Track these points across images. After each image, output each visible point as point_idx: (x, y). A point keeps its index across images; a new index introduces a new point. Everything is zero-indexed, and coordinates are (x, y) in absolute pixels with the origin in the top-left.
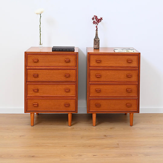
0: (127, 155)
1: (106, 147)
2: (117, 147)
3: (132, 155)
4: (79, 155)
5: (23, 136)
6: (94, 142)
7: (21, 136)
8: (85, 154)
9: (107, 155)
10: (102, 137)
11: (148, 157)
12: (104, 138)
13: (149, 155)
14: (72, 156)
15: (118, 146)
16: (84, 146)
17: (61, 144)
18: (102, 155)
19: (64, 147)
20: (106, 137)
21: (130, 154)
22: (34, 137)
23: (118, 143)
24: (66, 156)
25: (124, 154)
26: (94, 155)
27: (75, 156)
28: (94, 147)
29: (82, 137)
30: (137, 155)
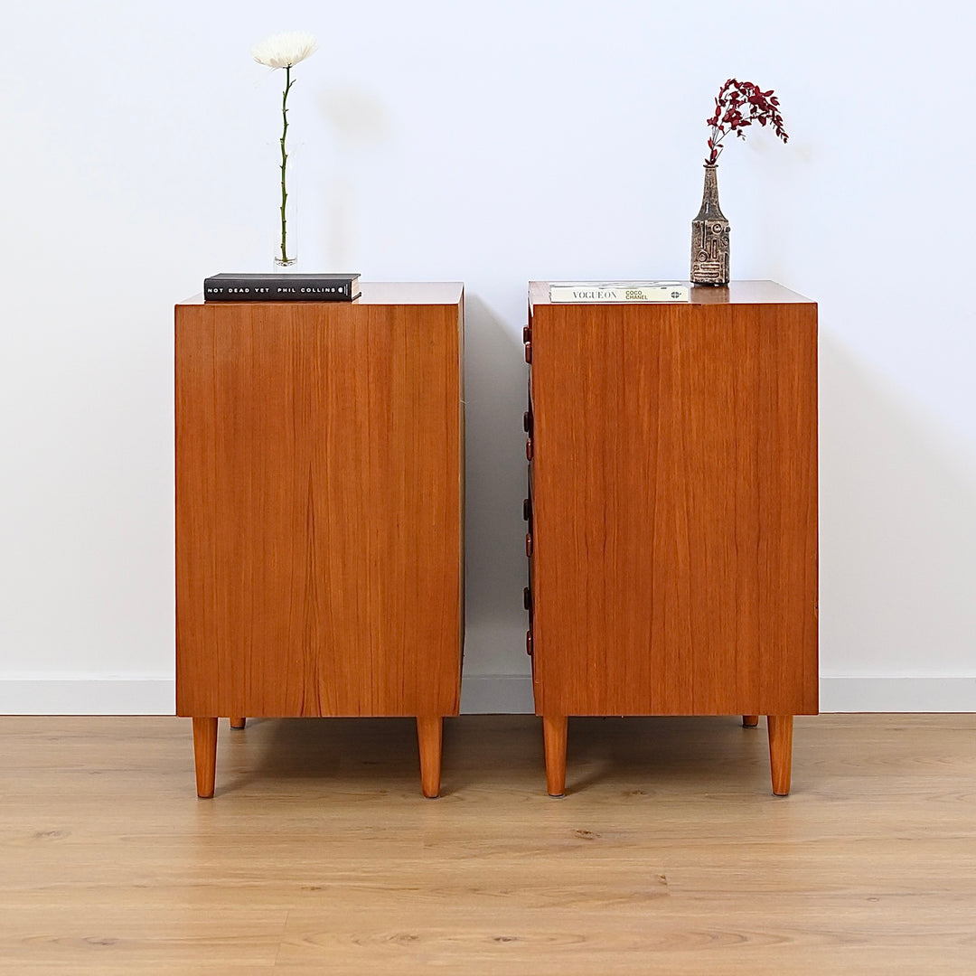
0: (712, 938)
1: (584, 897)
2: (650, 896)
3: (744, 939)
4: (402, 938)
5: (56, 834)
6: (508, 865)
7: (39, 835)
8: (440, 930)
9: (583, 939)
10: (566, 842)
11: (855, 947)
12: (580, 846)
13: (860, 941)
14: (357, 942)
15: (662, 889)
16: (444, 888)
17: (295, 879)
18: (553, 939)
19: (314, 893)
20: (590, 843)
21: (736, 935)
22: (122, 839)
23: (667, 874)
24: (315, 943)
25: (697, 934)
26: (498, 939)
27: (373, 940)
28: (506, 893)
29: (433, 842)
30: (777, 937)
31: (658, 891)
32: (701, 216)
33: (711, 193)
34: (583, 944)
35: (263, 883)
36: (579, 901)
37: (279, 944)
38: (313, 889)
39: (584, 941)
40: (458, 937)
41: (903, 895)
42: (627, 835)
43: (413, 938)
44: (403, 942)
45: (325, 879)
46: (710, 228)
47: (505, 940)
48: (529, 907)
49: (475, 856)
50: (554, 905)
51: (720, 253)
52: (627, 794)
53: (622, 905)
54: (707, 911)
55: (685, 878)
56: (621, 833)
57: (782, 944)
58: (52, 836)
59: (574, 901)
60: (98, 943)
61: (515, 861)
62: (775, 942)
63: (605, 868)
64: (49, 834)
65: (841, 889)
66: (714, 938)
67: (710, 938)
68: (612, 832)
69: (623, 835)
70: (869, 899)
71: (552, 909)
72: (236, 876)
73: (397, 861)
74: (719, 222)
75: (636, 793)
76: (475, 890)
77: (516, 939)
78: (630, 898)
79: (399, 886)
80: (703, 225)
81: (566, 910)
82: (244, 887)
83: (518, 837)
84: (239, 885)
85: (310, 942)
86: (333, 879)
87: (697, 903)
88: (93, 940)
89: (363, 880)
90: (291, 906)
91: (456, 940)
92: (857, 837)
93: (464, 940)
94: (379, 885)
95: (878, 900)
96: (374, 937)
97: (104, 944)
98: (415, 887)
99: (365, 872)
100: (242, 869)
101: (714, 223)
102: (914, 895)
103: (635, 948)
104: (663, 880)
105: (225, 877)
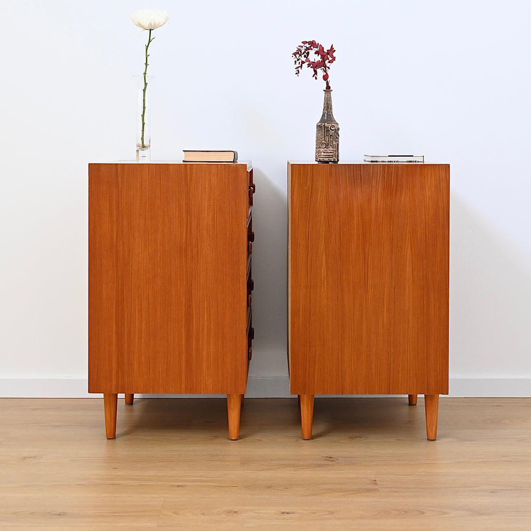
0: (405, 512)
1: (331, 491)
2: (368, 490)
3: (423, 513)
4: (229, 512)
5: (34, 458)
6: (287, 474)
7: (25, 458)
8: (250, 508)
9: (332, 513)
10: (319, 462)
12: (327, 465)
14: (203, 514)
15: (375, 487)
16: (251, 486)
17: (168, 481)
18: (314, 513)
19: (178, 488)
20: (333, 463)
21: (418, 511)
22: (71, 460)
23: (377, 479)
24: (180, 515)
25: (395, 510)
26: (283, 513)
27: (213, 513)
28: (286, 489)
29: (245, 462)
30: (441, 512)
31: (372, 487)
32: (322, 120)
33: (328, 106)
34: (332, 515)
35: (150, 483)
36: (328, 493)
37: (159, 515)
38: (178, 486)
39: (332, 514)
40: (260, 512)
41: (510, 490)
42: (353, 459)
43: (235, 512)
44: (230, 514)
45: (185, 481)
46: (328, 128)
47: (287, 513)
48: (300, 496)
49: (269, 469)
50: (315, 495)
51: (334, 143)
52: (351, 438)
53: (352, 495)
54: (401, 498)
55: (387, 481)
56: (350, 458)
57: (445, 516)
58: (32, 459)
59: (325, 493)
60: (56, 515)
61: (291, 472)
62: (441, 515)
63: (342, 476)
64: (30, 458)
65: (476, 487)
66: (406, 512)
67: (404, 513)
68: (345, 457)
69: (351, 459)
70: (491, 492)
71: (313, 497)
72: (135, 479)
73: (225, 472)
74: (333, 124)
75: (357, 437)
76: (269, 487)
77: (293, 513)
78: (358, 491)
79: (227, 485)
80: (324, 126)
81: (320, 497)
82: (139, 485)
83: (292, 460)
84: (137, 484)
85: (177, 514)
86: (189, 481)
87: (395, 494)
88: (53, 513)
89: (206, 481)
90: (166, 495)
91: (259, 513)
92: (483, 460)
93: (264, 513)
94: (215, 484)
95: (497, 492)
96: (213, 512)
97: (60, 515)
98: (236, 485)
99: (207, 478)
100: (138, 476)
101: (330, 125)
102: (517, 490)
103: (362, 518)
104: (375, 482)
105: (128, 480)
